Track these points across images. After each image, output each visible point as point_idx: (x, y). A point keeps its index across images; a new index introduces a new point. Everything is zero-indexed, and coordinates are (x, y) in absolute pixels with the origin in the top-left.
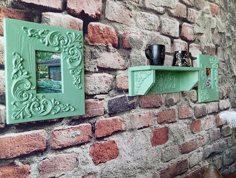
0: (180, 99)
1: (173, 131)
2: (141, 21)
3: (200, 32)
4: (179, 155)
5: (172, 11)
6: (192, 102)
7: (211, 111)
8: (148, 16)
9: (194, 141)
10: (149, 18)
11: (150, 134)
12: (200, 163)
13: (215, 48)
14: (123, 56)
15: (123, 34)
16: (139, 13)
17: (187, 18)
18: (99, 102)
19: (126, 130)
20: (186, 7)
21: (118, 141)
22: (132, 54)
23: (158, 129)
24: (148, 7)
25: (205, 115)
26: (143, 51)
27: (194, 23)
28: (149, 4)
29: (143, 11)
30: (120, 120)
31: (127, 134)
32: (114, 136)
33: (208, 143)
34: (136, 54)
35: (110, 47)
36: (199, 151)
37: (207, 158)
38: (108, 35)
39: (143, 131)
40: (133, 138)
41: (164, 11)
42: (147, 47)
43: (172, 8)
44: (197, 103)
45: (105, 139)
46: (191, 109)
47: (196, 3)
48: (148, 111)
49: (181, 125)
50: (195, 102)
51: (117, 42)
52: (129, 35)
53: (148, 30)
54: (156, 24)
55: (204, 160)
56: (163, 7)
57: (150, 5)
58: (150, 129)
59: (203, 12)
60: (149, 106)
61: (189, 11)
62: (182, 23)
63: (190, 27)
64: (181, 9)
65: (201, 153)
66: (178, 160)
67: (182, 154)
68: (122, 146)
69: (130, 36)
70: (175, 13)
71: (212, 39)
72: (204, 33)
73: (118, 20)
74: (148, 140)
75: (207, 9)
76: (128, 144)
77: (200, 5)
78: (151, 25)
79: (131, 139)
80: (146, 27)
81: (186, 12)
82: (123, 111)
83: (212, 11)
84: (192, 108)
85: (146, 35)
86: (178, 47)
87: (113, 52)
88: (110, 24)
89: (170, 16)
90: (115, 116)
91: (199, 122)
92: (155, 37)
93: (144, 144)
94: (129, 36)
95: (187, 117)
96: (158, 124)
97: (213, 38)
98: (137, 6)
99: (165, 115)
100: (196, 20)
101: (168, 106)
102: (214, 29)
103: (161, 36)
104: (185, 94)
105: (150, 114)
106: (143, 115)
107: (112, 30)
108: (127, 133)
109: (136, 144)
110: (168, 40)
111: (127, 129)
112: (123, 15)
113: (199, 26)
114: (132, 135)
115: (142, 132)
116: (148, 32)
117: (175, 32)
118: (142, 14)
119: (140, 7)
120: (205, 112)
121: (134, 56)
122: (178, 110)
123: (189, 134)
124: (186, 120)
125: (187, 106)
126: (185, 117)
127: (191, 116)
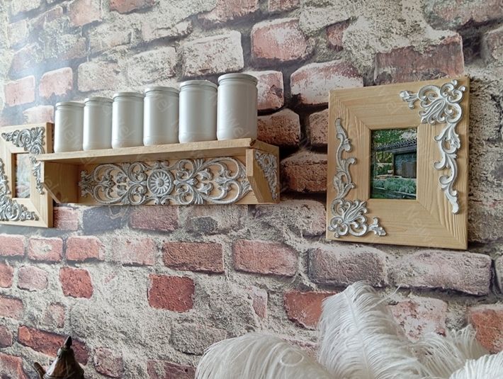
0: (240, 221)
1: (209, 293)
2: (136, 72)
5: (212, 17)
6: (298, 234)
8: (149, 58)
10: (151, 60)
11: (146, 280)
17: (263, 9)
18: (73, 212)
19: (104, 261)
21: (93, 274)
23: (166, 277)
24: (148, 41)
27: (293, 9)
28: (151, 32)
29: (138, 53)
30: (98, 243)
31: (105, 268)
32: (87, 265)
39: (132, 271)
40: (114, 277)
41: (191, 26)
43: (209, 9)
45: (76, 265)
46: (291, 254)
48: (144, 236)
53: (149, 83)
54: (167, 65)
56: (188, 21)
57: (153, 34)
58: (145, 271)
60: (148, 228)
62: (247, 29)
63: (283, 25)
68: (97, 283)
70: (220, 16)
72: (357, 14)
74: (140, 291)
76: (105, 283)
78: (154, 71)
79: (111, 276)
82: (102, 230)
84: (297, 254)
89: (208, 29)
90: (91, 234)
95: (267, 272)
96: (166, 266)
99: (186, 252)
101: (197, 235)
104: (264, 212)
105: (148, 243)
106: (134, 242)
108: (106, 266)
109: (119, 289)
111: (106, 260)
114: (112, 272)
115: (131, 273)
118: (136, 58)
119: (132, 48)
120: (377, 277)
122: (232, 249)
123: (276, 320)
124: (262, 279)
125: (270, 242)
126: (261, 272)
127: (288, 274)
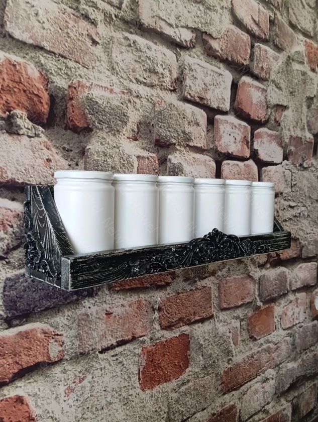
1: (202, 342)
2: (124, 58)
3: (280, 104)
4: (216, 398)
5: (215, 45)
6: (255, 266)
7: (299, 285)
8: (145, 49)
9: (255, 357)
10: (149, 53)
11: (137, 359)
12: (266, 407)
13: (313, 141)
14: (64, 148)
15: (66, 87)
16: (119, 35)
17: (251, 66)
20: (250, 40)
21: (35, 395)
22: (94, 146)
23: (161, 343)
24: (147, 25)
25: (285, 295)
26: (128, 138)
27: (266, 80)
28: (151, 15)
29: (131, 33)
30: (45, 333)
31: (64, 371)
32: (19, 383)
33: (289, 357)
34: (106, 145)
35: (19, 121)
36: (266, 380)
37: (284, 393)
38: (15, 84)
39: (116, 355)
40: (83, 379)
41: (194, 41)
42: (138, 128)
43: (214, 35)
44: (268, 269)
46: (252, 283)
47: (274, 33)
48: (134, 298)
49: (226, 324)
50: (262, 266)
51: (46, 106)
52: (86, 90)
53: (145, 84)
55: (278, 397)
56: (192, 31)
57: (154, 20)
58: (136, 346)
59: (289, 57)
60: (139, 286)
61: (256, 50)
63: (258, 88)
64: (237, 41)
65: (272, 382)
66: (212, 412)
67: (224, 394)
68: (46, 407)
69: (90, 96)
70: (222, 50)
71: (308, 122)
72: (290, 105)
73: (51, 45)
74: (129, 377)
75: (298, 53)
76: (66, 398)
77: (283, 40)
78: (152, 71)
79: (77, 381)
80: (138, 76)
81: (249, 51)
82: (54, 308)
83: (309, 57)
84: (255, 281)
85: (137, 96)
86: (224, 134)
87: (30, 137)
88: (22, 54)
89: (209, 55)
90: (27, 322)
91: (269, 311)
92: (163, 104)
93: (118, 390)
94: (86, 94)
95: (240, 304)
96: (162, 329)
97: (308, 118)
98: (116, 16)
99: (183, 305)
100: (272, 73)
101: (193, 282)
102: (312, 99)
103: (181, 103)
105: (139, 307)
106: (117, 311)
107: (30, 71)
108: (66, 368)
109: (94, 394)
110: (201, 115)
111: (66, 357)
112: (68, 33)
113: (280, 88)
114: (80, 372)
115: (114, 358)
116: (143, 91)
117: (220, 96)
119: (123, 20)
120: (285, 286)
121: (98, 152)
122: (219, 289)
123: (244, 343)
124: (238, 311)
125: (242, 276)
126: (237, 304)
127: (251, 301)
